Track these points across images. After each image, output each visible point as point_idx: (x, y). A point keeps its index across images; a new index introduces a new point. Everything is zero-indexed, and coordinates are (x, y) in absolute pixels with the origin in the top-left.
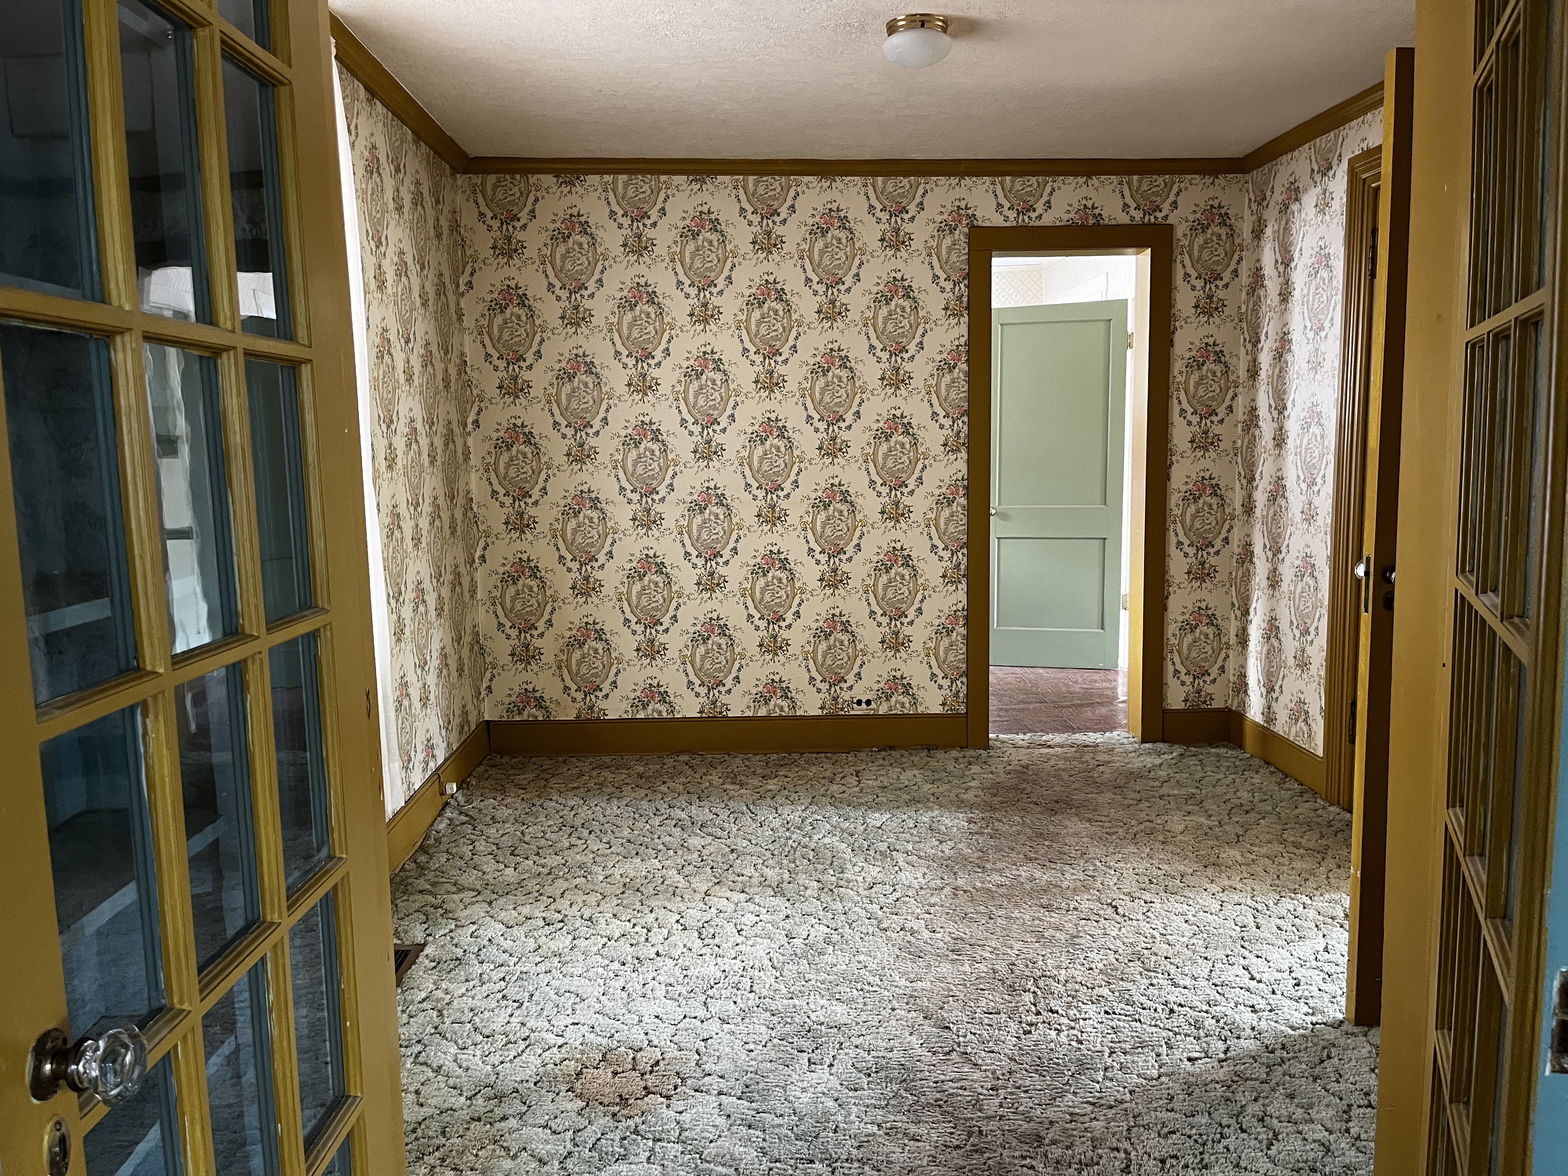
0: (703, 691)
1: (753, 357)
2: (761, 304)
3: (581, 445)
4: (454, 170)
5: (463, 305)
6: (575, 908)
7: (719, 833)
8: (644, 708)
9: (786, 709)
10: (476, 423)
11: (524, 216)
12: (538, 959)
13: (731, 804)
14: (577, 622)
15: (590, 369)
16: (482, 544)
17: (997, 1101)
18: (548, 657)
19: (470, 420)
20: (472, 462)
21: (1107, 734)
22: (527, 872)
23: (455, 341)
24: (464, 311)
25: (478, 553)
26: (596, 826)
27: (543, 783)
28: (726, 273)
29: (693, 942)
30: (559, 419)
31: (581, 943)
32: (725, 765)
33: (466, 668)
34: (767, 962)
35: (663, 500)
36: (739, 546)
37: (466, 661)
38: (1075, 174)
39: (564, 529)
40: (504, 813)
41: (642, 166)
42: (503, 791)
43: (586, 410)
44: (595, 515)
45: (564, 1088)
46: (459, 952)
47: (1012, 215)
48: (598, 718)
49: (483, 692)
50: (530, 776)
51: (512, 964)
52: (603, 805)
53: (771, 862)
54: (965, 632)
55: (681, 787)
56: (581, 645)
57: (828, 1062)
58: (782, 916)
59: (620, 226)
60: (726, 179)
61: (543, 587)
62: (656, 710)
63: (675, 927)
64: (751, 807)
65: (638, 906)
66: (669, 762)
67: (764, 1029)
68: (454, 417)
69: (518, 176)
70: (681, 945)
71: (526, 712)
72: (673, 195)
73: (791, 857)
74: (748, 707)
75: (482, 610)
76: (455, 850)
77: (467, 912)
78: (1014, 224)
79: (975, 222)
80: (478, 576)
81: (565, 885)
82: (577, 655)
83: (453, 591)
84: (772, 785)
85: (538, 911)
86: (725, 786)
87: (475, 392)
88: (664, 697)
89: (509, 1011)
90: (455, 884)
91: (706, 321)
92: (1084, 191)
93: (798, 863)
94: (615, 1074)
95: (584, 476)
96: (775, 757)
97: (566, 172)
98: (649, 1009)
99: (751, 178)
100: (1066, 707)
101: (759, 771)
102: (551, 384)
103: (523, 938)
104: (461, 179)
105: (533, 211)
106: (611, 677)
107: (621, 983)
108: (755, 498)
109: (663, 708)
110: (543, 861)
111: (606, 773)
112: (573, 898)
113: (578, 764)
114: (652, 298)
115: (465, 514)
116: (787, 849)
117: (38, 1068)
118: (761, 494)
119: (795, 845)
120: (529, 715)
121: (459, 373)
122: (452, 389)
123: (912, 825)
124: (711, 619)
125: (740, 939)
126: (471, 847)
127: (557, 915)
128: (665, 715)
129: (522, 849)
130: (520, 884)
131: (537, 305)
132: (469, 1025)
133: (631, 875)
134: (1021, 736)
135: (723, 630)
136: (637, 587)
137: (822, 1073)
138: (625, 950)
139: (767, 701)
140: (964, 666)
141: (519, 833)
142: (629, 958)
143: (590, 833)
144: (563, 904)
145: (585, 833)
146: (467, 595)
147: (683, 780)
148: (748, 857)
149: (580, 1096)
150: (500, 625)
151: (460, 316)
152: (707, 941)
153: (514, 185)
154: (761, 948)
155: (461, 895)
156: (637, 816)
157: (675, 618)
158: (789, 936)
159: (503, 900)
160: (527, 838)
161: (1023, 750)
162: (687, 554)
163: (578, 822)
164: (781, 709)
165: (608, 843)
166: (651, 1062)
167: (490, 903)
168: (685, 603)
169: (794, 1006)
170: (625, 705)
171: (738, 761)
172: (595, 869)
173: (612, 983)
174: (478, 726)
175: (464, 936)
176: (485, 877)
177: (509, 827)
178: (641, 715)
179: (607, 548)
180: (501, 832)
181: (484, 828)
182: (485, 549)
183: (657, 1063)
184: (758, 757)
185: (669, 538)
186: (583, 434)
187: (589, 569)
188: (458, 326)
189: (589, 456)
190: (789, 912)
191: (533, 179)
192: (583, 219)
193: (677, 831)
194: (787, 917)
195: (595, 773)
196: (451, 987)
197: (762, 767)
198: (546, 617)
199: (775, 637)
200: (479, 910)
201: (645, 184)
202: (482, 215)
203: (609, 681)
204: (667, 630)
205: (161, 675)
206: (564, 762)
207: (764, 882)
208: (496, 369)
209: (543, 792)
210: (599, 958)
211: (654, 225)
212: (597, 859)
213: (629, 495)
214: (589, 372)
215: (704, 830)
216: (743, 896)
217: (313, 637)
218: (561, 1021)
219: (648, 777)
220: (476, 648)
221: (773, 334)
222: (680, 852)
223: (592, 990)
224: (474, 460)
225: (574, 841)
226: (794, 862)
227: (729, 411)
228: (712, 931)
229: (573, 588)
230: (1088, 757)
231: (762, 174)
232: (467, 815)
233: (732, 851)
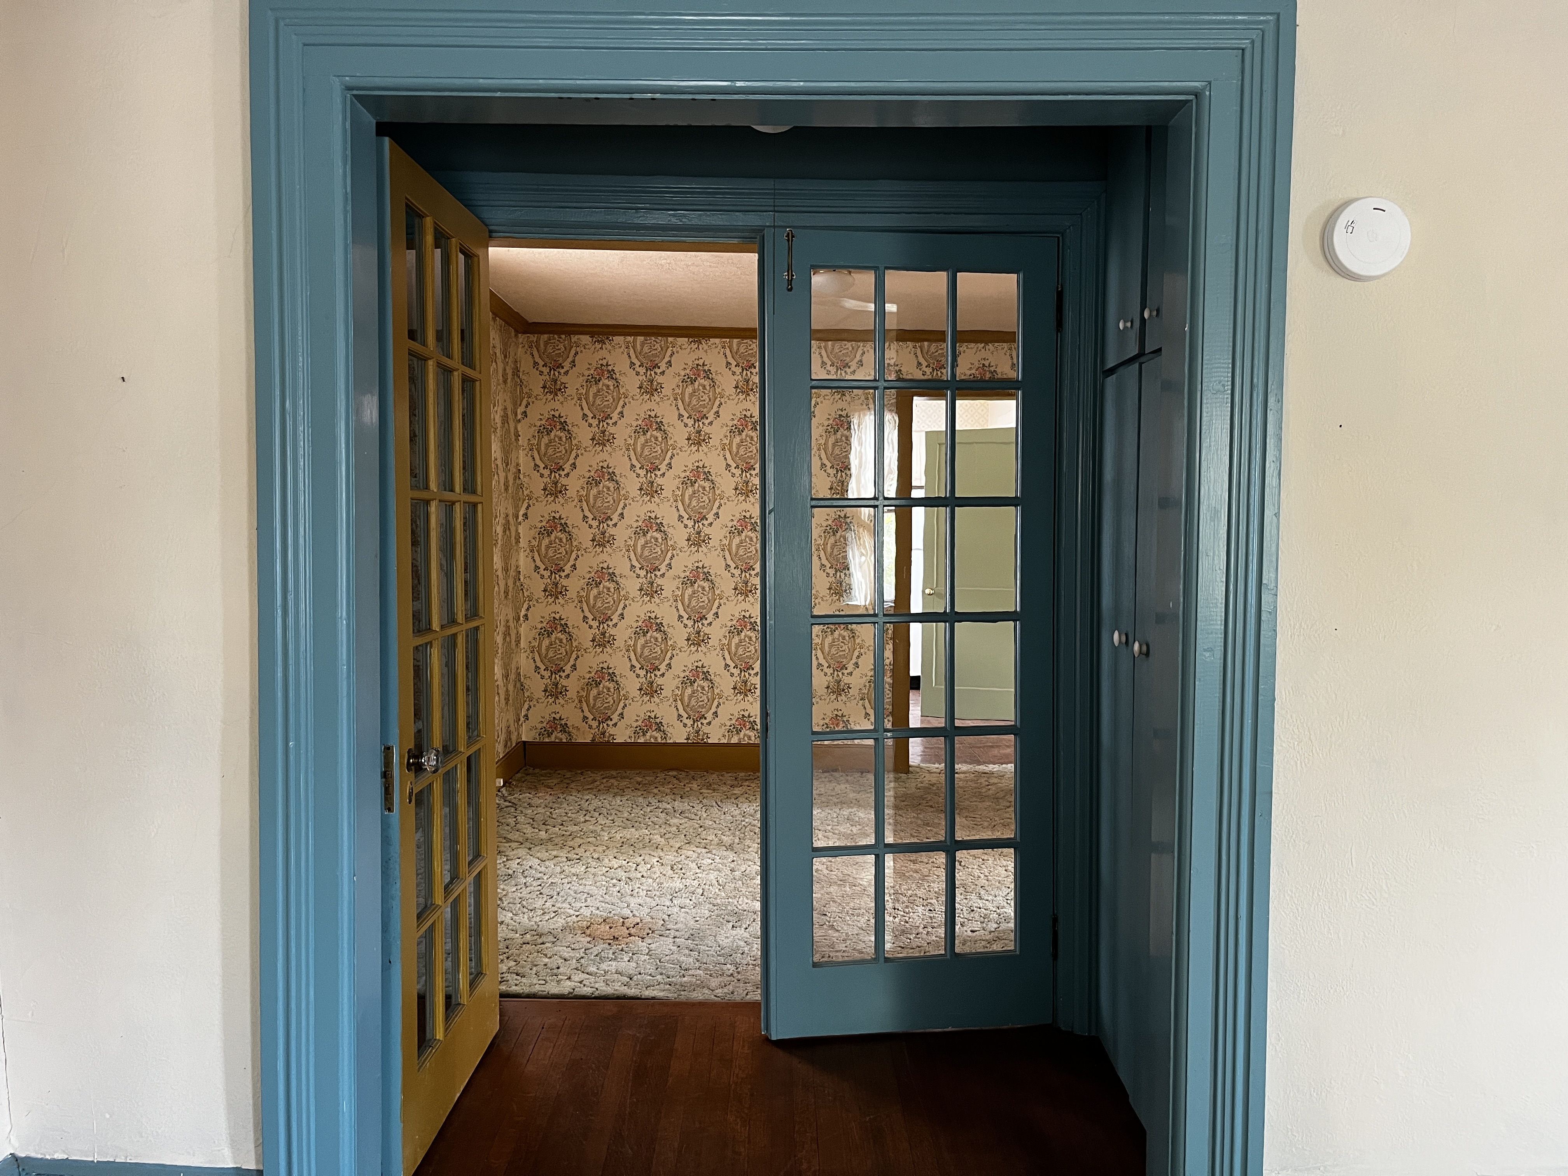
0: (689, 722)
1: (733, 470)
2: (740, 432)
3: (603, 533)
4: (517, 332)
5: (519, 429)
6: (588, 853)
7: (693, 816)
8: (644, 735)
9: (753, 738)
10: (526, 516)
11: (567, 365)
12: (563, 876)
13: (705, 801)
14: (595, 666)
15: (612, 477)
16: (525, 606)
17: (844, 945)
18: (572, 694)
19: (521, 513)
20: (521, 545)
21: (1004, 765)
22: (555, 834)
23: (513, 456)
24: (520, 433)
25: (523, 613)
26: (604, 811)
27: (566, 785)
28: (715, 409)
29: (667, 872)
30: (587, 513)
31: (592, 870)
32: (704, 778)
33: (510, 699)
34: (715, 882)
35: (663, 575)
36: (720, 611)
37: (511, 693)
38: (976, 342)
39: (588, 596)
40: (536, 801)
41: (655, 331)
42: (536, 788)
43: (608, 508)
44: (612, 586)
45: (580, 932)
46: (511, 872)
47: (928, 371)
48: (608, 742)
49: (522, 719)
50: (555, 781)
51: (545, 878)
52: (610, 799)
53: (727, 833)
54: (892, 682)
55: (669, 791)
56: (598, 684)
57: (745, 926)
58: (730, 860)
59: (638, 374)
60: (717, 341)
61: (570, 639)
62: (653, 736)
63: (656, 863)
64: (719, 803)
65: (631, 853)
66: (662, 775)
67: (707, 912)
68: (511, 512)
69: (563, 336)
70: (659, 873)
71: (553, 736)
72: (677, 352)
73: (742, 831)
74: (724, 736)
75: (523, 656)
76: (503, 821)
77: (514, 852)
78: (930, 377)
79: (901, 376)
80: (522, 630)
81: (581, 841)
82: (594, 692)
83: (504, 639)
84: (737, 791)
85: (563, 854)
86: (701, 791)
87: (526, 493)
88: (659, 727)
89: (545, 899)
90: (505, 838)
91: (699, 444)
92: (983, 354)
93: (746, 834)
94: (610, 928)
95: (604, 557)
96: (743, 774)
97: (599, 334)
98: (633, 902)
99: (735, 341)
100: (979, 747)
101: (729, 782)
102: (583, 488)
103: (553, 866)
104: (522, 338)
105: (574, 361)
106: (619, 710)
107: (618, 888)
108: (733, 576)
109: (658, 735)
110: (566, 828)
111: (612, 781)
112: (586, 848)
113: (592, 775)
114: (660, 427)
115: (515, 583)
116: (740, 827)
117: (409, 760)
118: (737, 572)
119: (746, 825)
120: (556, 738)
121: (515, 479)
122: (510, 492)
123: (835, 816)
124: (697, 667)
125: (698, 871)
126: (515, 819)
127: (575, 856)
128: (659, 740)
129: (550, 821)
130: (550, 840)
131: (575, 430)
132: (519, 905)
133: (628, 837)
134: (937, 765)
135: (706, 676)
136: (642, 641)
137: (740, 932)
138: (621, 874)
139: (738, 732)
140: (891, 707)
141: (548, 813)
142: (623, 878)
143: (600, 814)
144: (580, 851)
145: (596, 814)
146: (513, 643)
147: (671, 786)
148: (712, 830)
149: (590, 936)
150: (537, 667)
151: (517, 436)
152: (676, 871)
153: (560, 343)
154: (712, 876)
155: (510, 844)
156: (634, 806)
157: (669, 666)
158: (732, 870)
159: (538, 848)
160: (554, 816)
161: (935, 775)
162: (680, 617)
163: (591, 808)
164: (749, 738)
165: (613, 820)
166: (634, 923)
167: (530, 849)
168: (677, 654)
169: (729, 902)
170: (629, 732)
171: (714, 776)
172: (602, 833)
173: (611, 889)
174: (517, 744)
175: (514, 864)
176: (526, 835)
177: (540, 810)
178: (641, 740)
179: (619, 611)
180: (535, 812)
181: (523, 810)
182: (528, 610)
183: (638, 924)
184: (730, 774)
185: (667, 604)
186: (605, 525)
187: (606, 627)
188: (515, 444)
189: (608, 542)
190: (735, 859)
191: (574, 338)
192: (610, 368)
193: (663, 815)
194: (733, 861)
195: (605, 780)
196: (506, 888)
197: (732, 780)
198: (572, 662)
199: (745, 682)
200: (522, 852)
201: (658, 343)
202: (536, 363)
203: (618, 713)
204: (663, 675)
205: (437, 632)
206: (582, 774)
207: (721, 843)
208: (542, 476)
209: (566, 790)
210: (604, 878)
211: (663, 373)
212: (604, 828)
213: (638, 571)
214: (611, 479)
215: (683, 815)
216: (704, 851)
217: (477, 629)
218: (578, 905)
219: (645, 784)
220: (518, 685)
221: (750, 454)
222: (663, 826)
223: (598, 892)
224: (523, 543)
225: (587, 818)
226: (744, 833)
227: (715, 511)
228: (680, 866)
229: (593, 641)
230: (982, 780)
231: (743, 338)
232: (510, 802)
233: (701, 827)
